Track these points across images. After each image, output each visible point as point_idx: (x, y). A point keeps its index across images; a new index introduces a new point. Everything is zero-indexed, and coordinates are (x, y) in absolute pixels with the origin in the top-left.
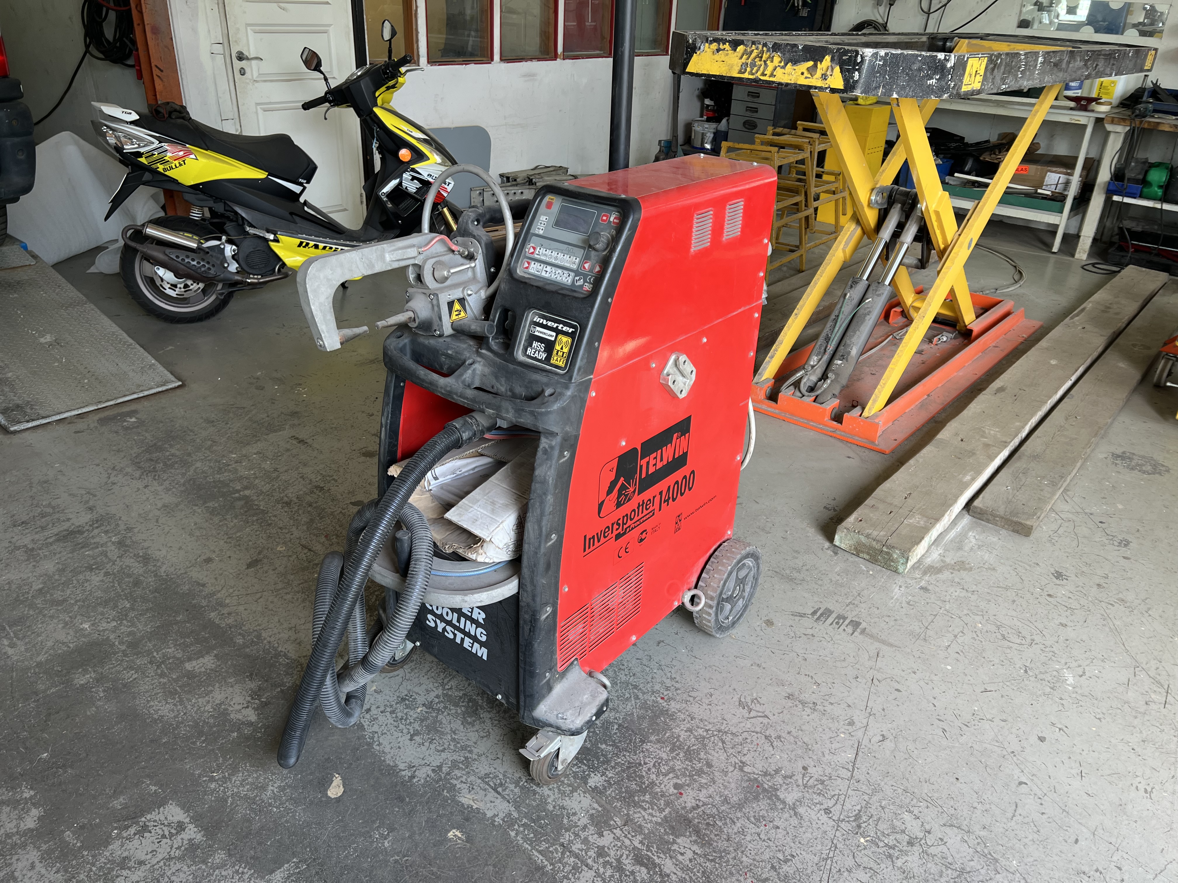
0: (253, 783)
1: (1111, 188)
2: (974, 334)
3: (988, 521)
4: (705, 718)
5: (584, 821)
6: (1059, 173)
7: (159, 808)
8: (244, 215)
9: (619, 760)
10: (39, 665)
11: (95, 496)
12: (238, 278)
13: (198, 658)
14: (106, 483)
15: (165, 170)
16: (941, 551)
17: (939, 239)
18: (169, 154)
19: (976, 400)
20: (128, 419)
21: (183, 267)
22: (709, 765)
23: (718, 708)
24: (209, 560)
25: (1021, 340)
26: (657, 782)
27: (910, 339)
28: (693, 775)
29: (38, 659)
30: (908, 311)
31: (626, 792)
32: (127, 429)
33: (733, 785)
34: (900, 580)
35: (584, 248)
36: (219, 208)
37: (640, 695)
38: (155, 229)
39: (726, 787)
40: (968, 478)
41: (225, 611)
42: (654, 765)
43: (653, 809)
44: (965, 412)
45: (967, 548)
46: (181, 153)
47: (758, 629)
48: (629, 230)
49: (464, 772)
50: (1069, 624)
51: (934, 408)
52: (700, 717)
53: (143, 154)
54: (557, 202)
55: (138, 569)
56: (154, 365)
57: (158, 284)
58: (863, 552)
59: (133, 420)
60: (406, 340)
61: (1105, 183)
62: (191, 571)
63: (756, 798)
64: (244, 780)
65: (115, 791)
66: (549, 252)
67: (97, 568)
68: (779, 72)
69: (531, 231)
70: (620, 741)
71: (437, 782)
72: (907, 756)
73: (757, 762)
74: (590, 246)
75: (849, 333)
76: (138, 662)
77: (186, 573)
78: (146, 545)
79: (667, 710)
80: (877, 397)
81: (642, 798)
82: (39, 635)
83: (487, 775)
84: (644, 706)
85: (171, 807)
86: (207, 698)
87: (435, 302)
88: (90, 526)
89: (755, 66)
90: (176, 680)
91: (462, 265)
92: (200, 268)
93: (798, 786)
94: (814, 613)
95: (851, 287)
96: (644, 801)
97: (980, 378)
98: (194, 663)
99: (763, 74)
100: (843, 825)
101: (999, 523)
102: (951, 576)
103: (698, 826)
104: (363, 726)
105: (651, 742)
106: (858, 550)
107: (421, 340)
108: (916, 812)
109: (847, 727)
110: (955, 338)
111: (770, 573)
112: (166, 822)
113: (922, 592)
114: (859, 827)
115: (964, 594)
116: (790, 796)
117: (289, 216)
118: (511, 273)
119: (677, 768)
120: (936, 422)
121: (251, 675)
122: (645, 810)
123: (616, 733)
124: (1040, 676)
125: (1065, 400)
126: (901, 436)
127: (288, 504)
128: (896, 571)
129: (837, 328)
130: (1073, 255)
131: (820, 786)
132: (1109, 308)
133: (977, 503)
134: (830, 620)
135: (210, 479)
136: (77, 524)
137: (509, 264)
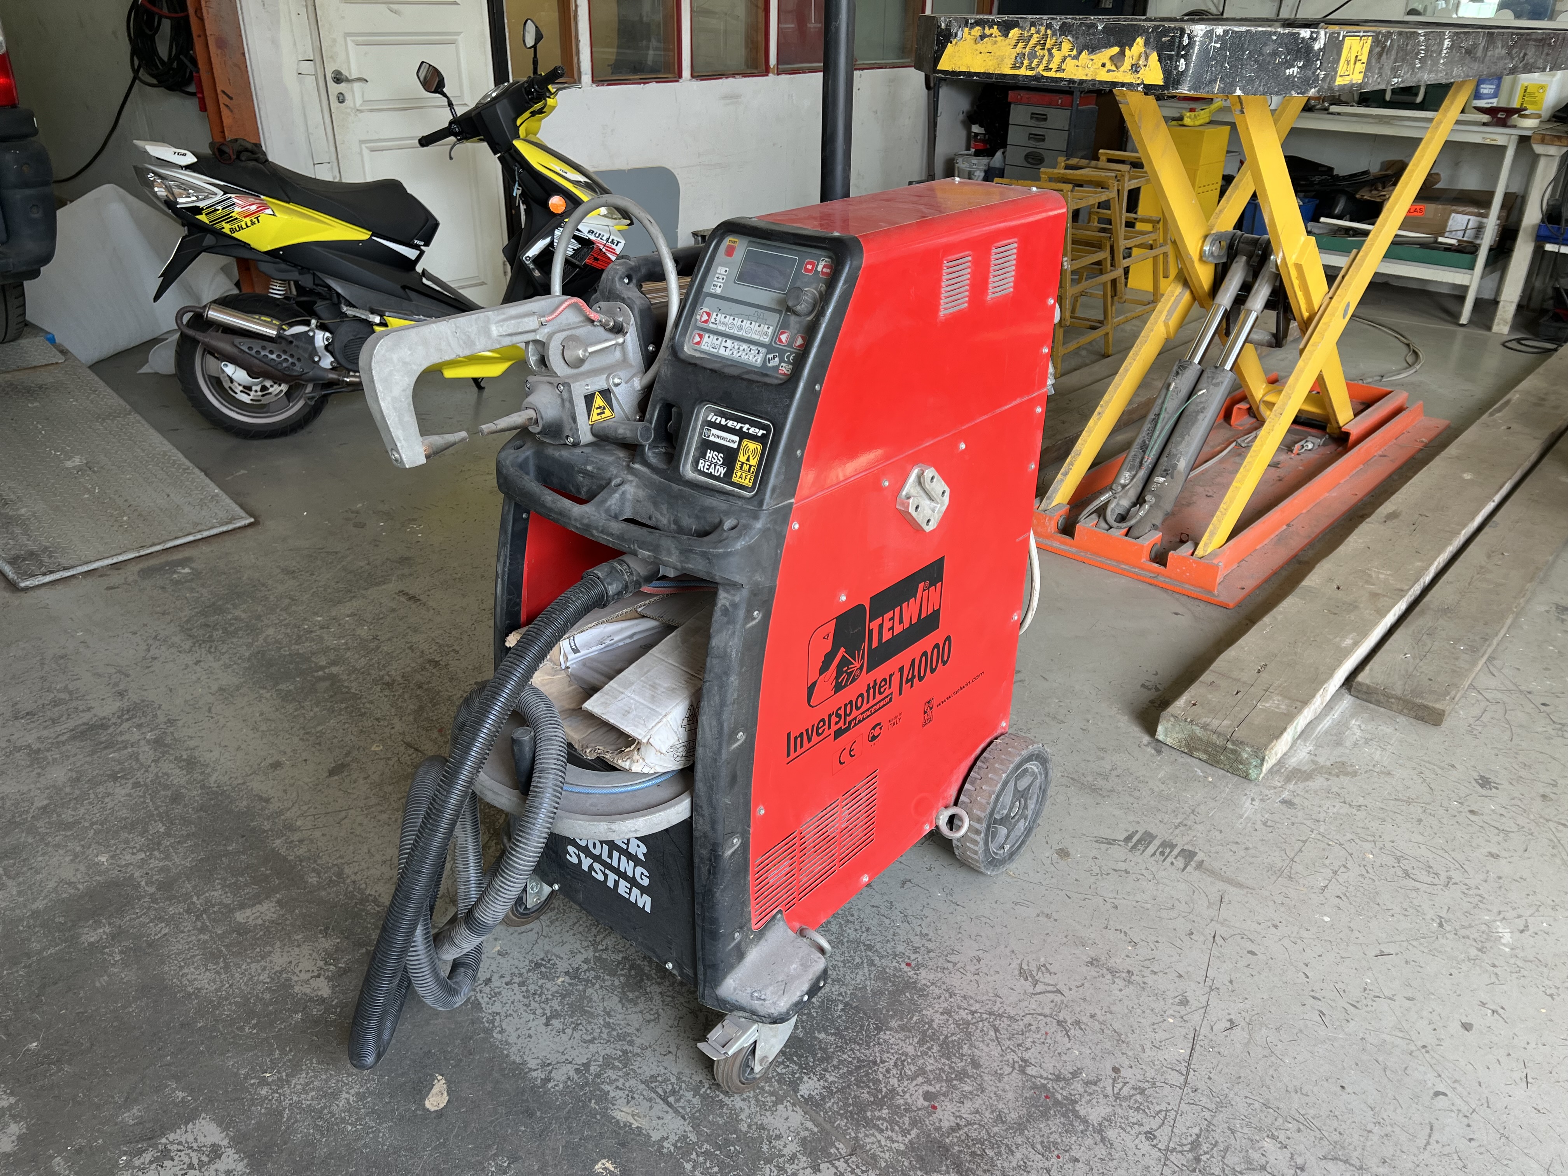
0: (320, 1089)
1: (1542, 233)
2: (1352, 438)
3: (1378, 703)
4: (970, 994)
5: (793, 1148)
6: (1467, 214)
7: (186, 1124)
8: (339, 290)
9: (845, 1056)
10: (35, 914)
11: (128, 676)
12: (333, 376)
13: (254, 905)
14: (144, 658)
15: (232, 230)
16: (1311, 748)
17: (1301, 304)
18: (237, 209)
19: (1357, 531)
20: (180, 570)
21: (257, 362)
22: (976, 1064)
23: (989, 978)
24: (277, 765)
25: (1419, 446)
26: (900, 1090)
27: (1262, 446)
28: (953, 1079)
29: (34, 907)
30: (1258, 408)
31: (854, 1104)
32: (177, 583)
33: (1010, 1095)
34: (1252, 790)
35: (779, 312)
36: (307, 281)
37: (877, 960)
38: (220, 312)
39: (999, 1098)
40: (1348, 642)
41: (296, 837)
42: (896, 1064)
43: (892, 1131)
44: (1342, 549)
45: (1348, 743)
46: (254, 207)
47: (1048, 862)
48: (845, 282)
49: (620, 1073)
50: (1503, 854)
51: (1296, 543)
52: (963, 993)
53: (202, 209)
54: (740, 246)
55: (178, 777)
56: (217, 495)
57: (226, 387)
58: (1198, 750)
59: (187, 570)
60: (527, 452)
61: (1534, 226)
62: (251, 781)
63: (1045, 1115)
64: (307, 1084)
65: (126, 1101)
66: (729, 319)
67: (123, 777)
68: (1070, 64)
69: (704, 290)
70: (846, 1029)
71: (582, 1088)
72: (1267, 1052)
73: (1047, 1060)
74: (789, 309)
75: (1175, 438)
76: (171, 910)
77: (244, 783)
78: (192, 743)
79: (915, 983)
80: (1216, 528)
81: (877, 1114)
82: (37, 872)
83: (654, 1078)
84: (882, 976)
85: (203, 1122)
86: (263, 963)
87: (565, 395)
88: (119, 717)
89: (1035, 57)
90: (221, 937)
91: (606, 340)
92: (280, 363)
93: (1106, 1096)
94: (1128, 838)
95: (1177, 373)
96: (880, 1118)
97: (1361, 500)
98: (248, 912)
99: (1047, 69)
100: (1172, 1157)
101: (1394, 707)
102: (1326, 783)
103: (958, 1157)
104: (480, 1004)
105: (891, 1029)
106: (1190, 747)
107: (550, 451)
108: (1282, 1138)
109: (1178, 1008)
110: (1324, 445)
111: (1064, 781)
112: (195, 1146)
113: (1284, 807)
114: (1198, 1160)
115: (1345, 809)
116: (1095, 1113)
117: (401, 290)
118: (675, 351)
119: (929, 1068)
120: (1300, 562)
121: (327, 928)
122: (881, 1131)
123: (840, 1017)
124: (1462, 932)
125: (1486, 529)
126: (1250, 583)
127: (389, 685)
128: (1246, 777)
129: (1157, 433)
130: (1489, 328)
131: (1138, 1097)
132: (1544, 399)
133: (1361, 678)
134: (1151, 849)
135: (285, 652)
136: (101, 715)
137: (672, 338)
